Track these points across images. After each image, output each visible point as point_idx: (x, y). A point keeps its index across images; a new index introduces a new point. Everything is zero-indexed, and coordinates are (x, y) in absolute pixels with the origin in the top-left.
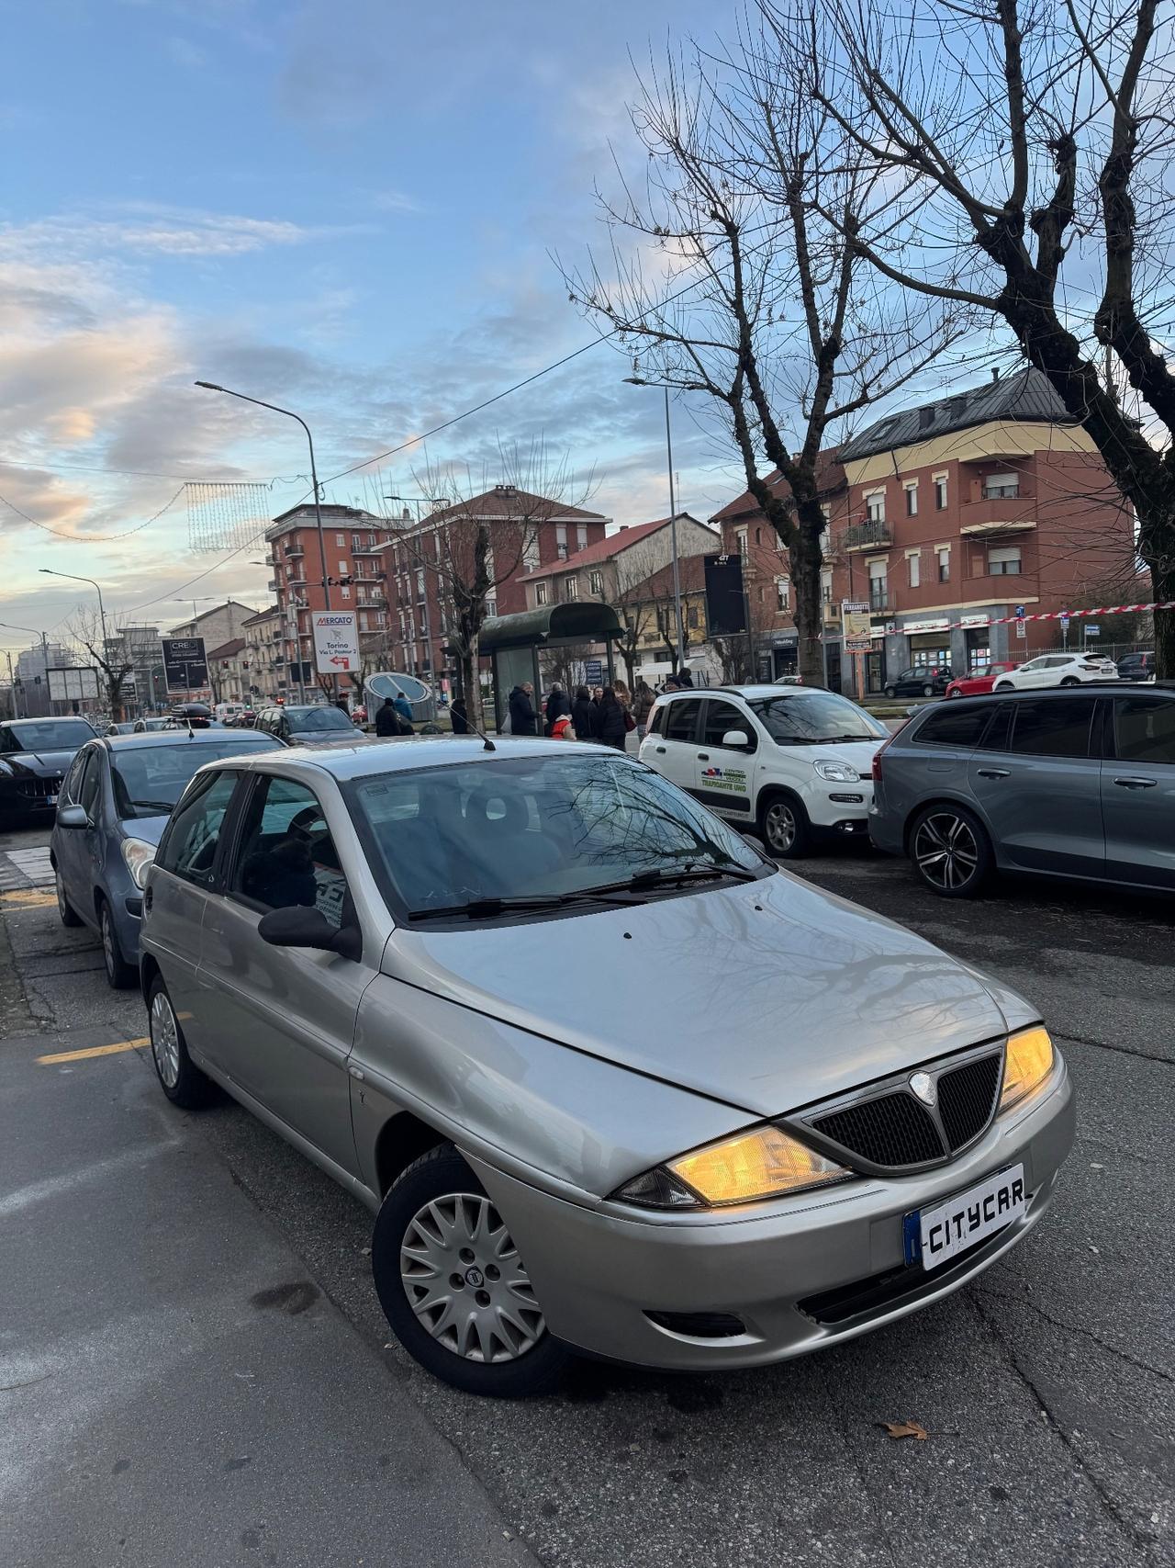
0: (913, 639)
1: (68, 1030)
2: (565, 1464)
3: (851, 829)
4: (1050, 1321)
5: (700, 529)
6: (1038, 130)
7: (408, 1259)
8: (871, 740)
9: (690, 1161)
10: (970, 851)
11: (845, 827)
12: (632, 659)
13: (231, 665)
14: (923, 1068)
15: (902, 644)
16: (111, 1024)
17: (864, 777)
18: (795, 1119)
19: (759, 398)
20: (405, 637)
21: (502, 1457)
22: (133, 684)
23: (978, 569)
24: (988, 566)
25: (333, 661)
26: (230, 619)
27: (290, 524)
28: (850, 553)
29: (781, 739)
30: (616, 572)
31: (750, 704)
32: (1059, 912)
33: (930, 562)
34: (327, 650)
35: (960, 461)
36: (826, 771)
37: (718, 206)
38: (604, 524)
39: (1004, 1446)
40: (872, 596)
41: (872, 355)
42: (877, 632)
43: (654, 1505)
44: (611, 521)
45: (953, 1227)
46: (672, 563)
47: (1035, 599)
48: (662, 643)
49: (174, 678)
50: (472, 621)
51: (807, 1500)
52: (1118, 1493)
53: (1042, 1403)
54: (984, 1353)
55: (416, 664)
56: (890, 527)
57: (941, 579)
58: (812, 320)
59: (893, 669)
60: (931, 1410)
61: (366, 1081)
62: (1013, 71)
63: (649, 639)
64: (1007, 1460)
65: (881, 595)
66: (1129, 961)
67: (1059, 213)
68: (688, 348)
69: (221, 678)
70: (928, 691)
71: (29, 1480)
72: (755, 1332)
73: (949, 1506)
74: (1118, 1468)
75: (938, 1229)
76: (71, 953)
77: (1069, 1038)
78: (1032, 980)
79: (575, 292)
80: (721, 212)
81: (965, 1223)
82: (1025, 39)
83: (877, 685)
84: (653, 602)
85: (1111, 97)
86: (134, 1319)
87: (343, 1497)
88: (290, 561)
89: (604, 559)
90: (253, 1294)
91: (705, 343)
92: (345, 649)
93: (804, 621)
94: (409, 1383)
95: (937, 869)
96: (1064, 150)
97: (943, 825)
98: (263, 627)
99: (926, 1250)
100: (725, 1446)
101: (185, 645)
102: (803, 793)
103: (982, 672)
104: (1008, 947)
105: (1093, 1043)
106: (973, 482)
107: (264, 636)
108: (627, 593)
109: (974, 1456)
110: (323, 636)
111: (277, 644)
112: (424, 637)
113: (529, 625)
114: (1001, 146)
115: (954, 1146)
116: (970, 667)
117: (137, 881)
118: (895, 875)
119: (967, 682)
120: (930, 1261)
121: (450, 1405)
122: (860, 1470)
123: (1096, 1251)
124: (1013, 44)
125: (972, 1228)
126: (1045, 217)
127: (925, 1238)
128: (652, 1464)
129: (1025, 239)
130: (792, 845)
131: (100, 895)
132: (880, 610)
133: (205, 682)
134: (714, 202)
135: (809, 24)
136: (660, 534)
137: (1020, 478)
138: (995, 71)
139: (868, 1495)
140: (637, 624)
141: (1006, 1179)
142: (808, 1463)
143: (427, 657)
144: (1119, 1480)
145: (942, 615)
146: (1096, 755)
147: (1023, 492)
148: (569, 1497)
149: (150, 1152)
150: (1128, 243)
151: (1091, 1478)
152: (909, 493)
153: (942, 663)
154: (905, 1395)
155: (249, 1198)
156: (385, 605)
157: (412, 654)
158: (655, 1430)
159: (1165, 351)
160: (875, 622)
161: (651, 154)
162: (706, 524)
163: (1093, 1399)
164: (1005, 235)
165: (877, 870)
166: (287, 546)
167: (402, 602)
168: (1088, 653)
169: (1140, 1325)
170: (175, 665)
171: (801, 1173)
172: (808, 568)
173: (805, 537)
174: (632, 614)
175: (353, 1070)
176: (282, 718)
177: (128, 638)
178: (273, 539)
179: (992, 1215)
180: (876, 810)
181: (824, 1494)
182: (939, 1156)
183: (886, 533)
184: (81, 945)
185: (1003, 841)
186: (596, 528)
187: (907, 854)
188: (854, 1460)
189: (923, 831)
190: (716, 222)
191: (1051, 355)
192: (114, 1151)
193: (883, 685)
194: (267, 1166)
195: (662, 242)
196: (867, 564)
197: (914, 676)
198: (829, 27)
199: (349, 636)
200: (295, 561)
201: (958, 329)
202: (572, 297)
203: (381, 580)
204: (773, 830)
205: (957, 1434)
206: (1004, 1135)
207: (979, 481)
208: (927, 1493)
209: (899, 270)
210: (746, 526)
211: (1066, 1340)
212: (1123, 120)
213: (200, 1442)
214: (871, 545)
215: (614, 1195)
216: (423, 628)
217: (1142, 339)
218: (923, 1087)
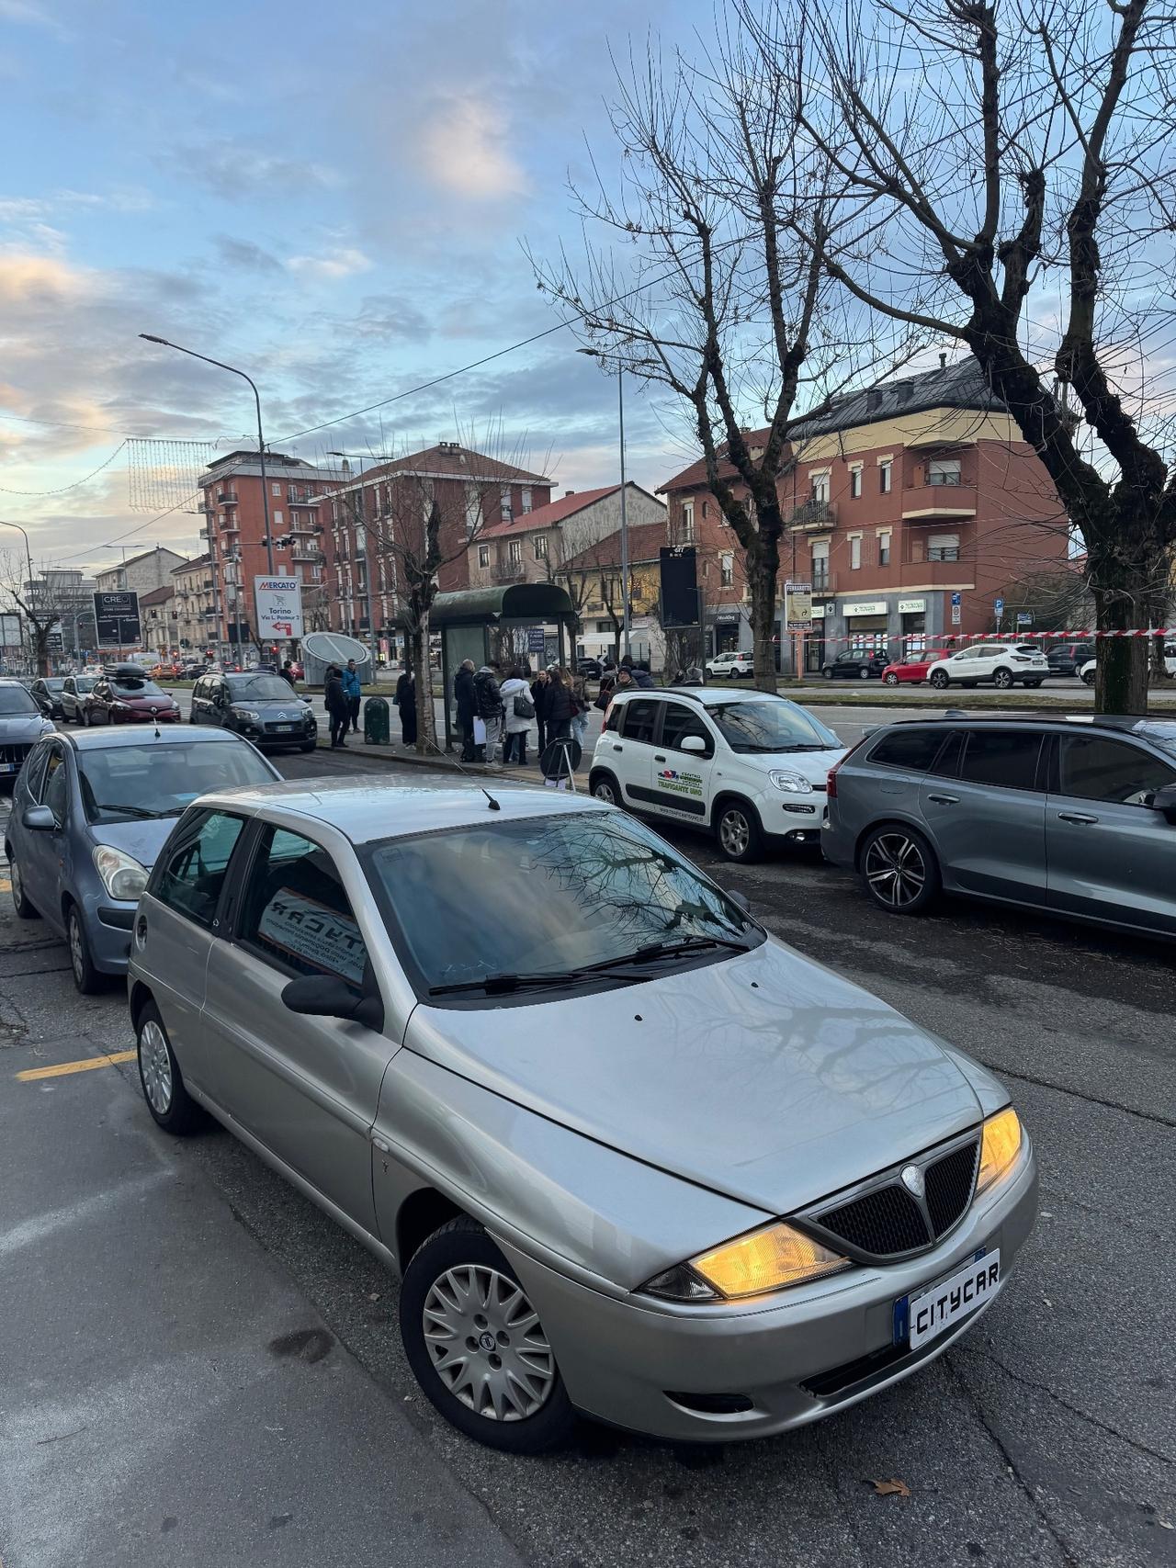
0: (852, 620)
1: (42, 1041)
2: (586, 1521)
3: (802, 839)
4: (1011, 1377)
5: (646, 499)
6: (1009, 161)
7: (430, 1321)
8: (823, 750)
9: (710, 1258)
10: (918, 871)
11: (796, 836)
12: (576, 630)
13: (159, 615)
14: (913, 1161)
15: (841, 626)
16: (85, 1035)
17: (816, 788)
18: (802, 1217)
19: (723, 400)
20: (342, 593)
21: (528, 1514)
22: (60, 635)
23: (917, 553)
24: (927, 550)
25: (275, 626)
26: (158, 567)
27: (224, 470)
28: (794, 532)
29: (737, 748)
30: (561, 539)
31: (706, 708)
32: (999, 934)
33: (872, 545)
34: (269, 615)
35: (906, 445)
36: (780, 781)
37: (692, 207)
38: (549, 488)
39: (978, 1502)
40: (813, 576)
41: (835, 361)
42: (818, 612)
43: (671, 1562)
44: (557, 485)
45: (937, 1310)
46: (619, 532)
47: (971, 586)
48: (605, 613)
49: (106, 632)
50: (423, 598)
51: (807, 1556)
52: (1077, 1548)
53: (1008, 1459)
54: (955, 1408)
55: (353, 622)
56: (834, 507)
57: (881, 562)
58: (779, 325)
59: (831, 650)
60: (911, 1466)
61: (390, 1153)
62: (990, 108)
63: (593, 608)
64: (980, 1516)
65: (822, 576)
66: (1068, 992)
67: (1026, 247)
68: (657, 347)
69: (148, 627)
70: (864, 673)
71: (82, 1539)
72: (762, 1408)
73: (932, 1562)
74: (1077, 1523)
75: (925, 1312)
76: (31, 950)
77: (1015, 1076)
78: (979, 1010)
79: (544, 281)
80: (693, 213)
81: (948, 1305)
82: (1002, 77)
83: (815, 665)
84: (599, 570)
85: (1081, 137)
86: (158, 1367)
87: (384, 1554)
88: (224, 508)
89: (549, 524)
90: (269, 1341)
91: (673, 344)
92: (287, 615)
93: (759, 623)
94: (432, 1436)
95: (886, 886)
96: (1034, 184)
97: (894, 844)
98: (193, 575)
99: (913, 1332)
100: (730, 1503)
101: (117, 599)
102: (757, 801)
103: (918, 657)
104: (955, 972)
105: (1036, 1081)
106: (916, 469)
107: (194, 585)
108: (571, 560)
109: (952, 1513)
110: (265, 600)
111: (207, 594)
112: (362, 595)
113: (481, 604)
114: (974, 176)
115: (938, 1232)
116: (905, 651)
117: (110, 890)
118: (844, 886)
119: (902, 667)
120: (916, 1341)
121: (475, 1459)
122: (852, 1526)
123: (1049, 1304)
124: (991, 79)
125: (953, 1309)
126: (1011, 249)
127: (913, 1322)
128: (665, 1521)
129: (993, 272)
130: (746, 851)
131: (69, 901)
132: (821, 590)
133: (137, 638)
134: (688, 204)
135: (796, 50)
136: (607, 502)
137: (962, 466)
138: (971, 101)
139: (861, 1551)
140: (582, 593)
141: (984, 1264)
142: (805, 1519)
143: (365, 616)
144: (1078, 1535)
145: (880, 598)
146: (1042, 788)
147: (963, 480)
148: (593, 1555)
149: (145, 1184)
150: (1090, 287)
151: (1054, 1533)
152: (854, 475)
153: (878, 646)
154: (887, 1452)
155: (252, 1236)
156: (322, 559)
157: (349, 611)
158: (666, 1487)
159: (1120, 393)
160: (816, 602)
161: (627, 151)
162: (653, 495)
163: (1052, 1455)
164: (975, 268)
165: (827, 880)
166: (220, 493)
167: (340, 558)
168: (1020, 645)
169: (1092, 1381)
170: (107, 619)
171: (806, 1264)
172: (765, 572)
173: (763, 541)
174: (577, 581)
175: (377, 1141)
176: (223, 685)
177: (50, 580)
178: (205, 485)
179: (971, 1296)
180: (828, 824)
181: (822, 1550)
182: (926, 1243)
183: (830, 514)
184: (40, 941)
185: (951, 864)
186: (541, 490)
187: (858, 866)
188: (845, 1516)
189: (874, 850)
190: (688, 222)
191: (1012, 386)
192: (110, 1181)
193: (820, 665)
194: (266, 1202)
195: (634, 238)
196: (809, 544)
197: (851, 658)
198: (816, 53)
199: (293, 600)
200: (228, 508)
201: (920, 344)
202: (540, 285)
203: (318, 534)
204: (727, 834)
205: (936, 1491)
206: (980, 1218)
207: (923, 467)
208: (913, 1549)
209: (866, 291)
210: (692, 499)
211: (1026, 1396)
212: (1093, 168)
213: (242, 1499)
214: (815, 525)
215: (641, 1288)
216: (361, 585)
217: (1101, 380)
218: (912, 1178)
